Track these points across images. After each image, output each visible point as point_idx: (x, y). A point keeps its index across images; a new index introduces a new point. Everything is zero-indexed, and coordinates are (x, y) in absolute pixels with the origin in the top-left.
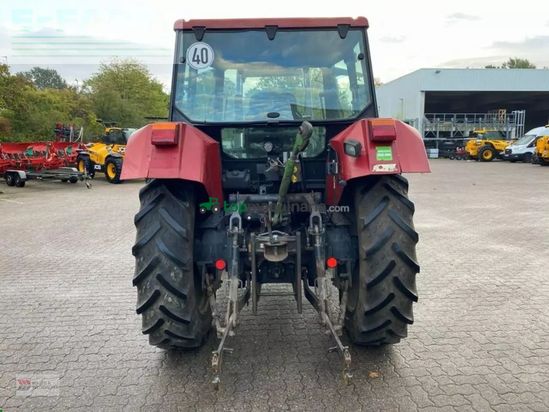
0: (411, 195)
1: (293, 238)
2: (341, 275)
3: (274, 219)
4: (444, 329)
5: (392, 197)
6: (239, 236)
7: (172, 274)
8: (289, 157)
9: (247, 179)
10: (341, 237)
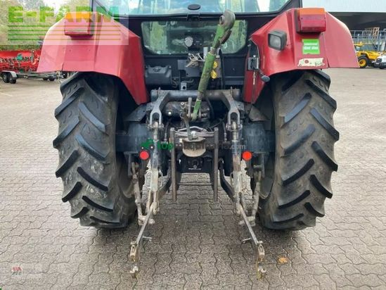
0: (332, 92)
1: (211, 134)
2: (255, 166)
3: (194, 115)
4: (344, 214)
5: (314, 94)
6: (159, 131)
7: (93, 167)
8: (209, 50)
9: (169, 75)
10: (256, 133)
